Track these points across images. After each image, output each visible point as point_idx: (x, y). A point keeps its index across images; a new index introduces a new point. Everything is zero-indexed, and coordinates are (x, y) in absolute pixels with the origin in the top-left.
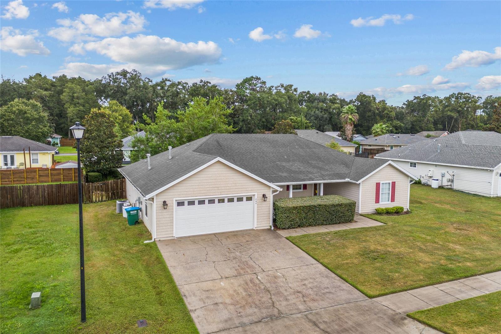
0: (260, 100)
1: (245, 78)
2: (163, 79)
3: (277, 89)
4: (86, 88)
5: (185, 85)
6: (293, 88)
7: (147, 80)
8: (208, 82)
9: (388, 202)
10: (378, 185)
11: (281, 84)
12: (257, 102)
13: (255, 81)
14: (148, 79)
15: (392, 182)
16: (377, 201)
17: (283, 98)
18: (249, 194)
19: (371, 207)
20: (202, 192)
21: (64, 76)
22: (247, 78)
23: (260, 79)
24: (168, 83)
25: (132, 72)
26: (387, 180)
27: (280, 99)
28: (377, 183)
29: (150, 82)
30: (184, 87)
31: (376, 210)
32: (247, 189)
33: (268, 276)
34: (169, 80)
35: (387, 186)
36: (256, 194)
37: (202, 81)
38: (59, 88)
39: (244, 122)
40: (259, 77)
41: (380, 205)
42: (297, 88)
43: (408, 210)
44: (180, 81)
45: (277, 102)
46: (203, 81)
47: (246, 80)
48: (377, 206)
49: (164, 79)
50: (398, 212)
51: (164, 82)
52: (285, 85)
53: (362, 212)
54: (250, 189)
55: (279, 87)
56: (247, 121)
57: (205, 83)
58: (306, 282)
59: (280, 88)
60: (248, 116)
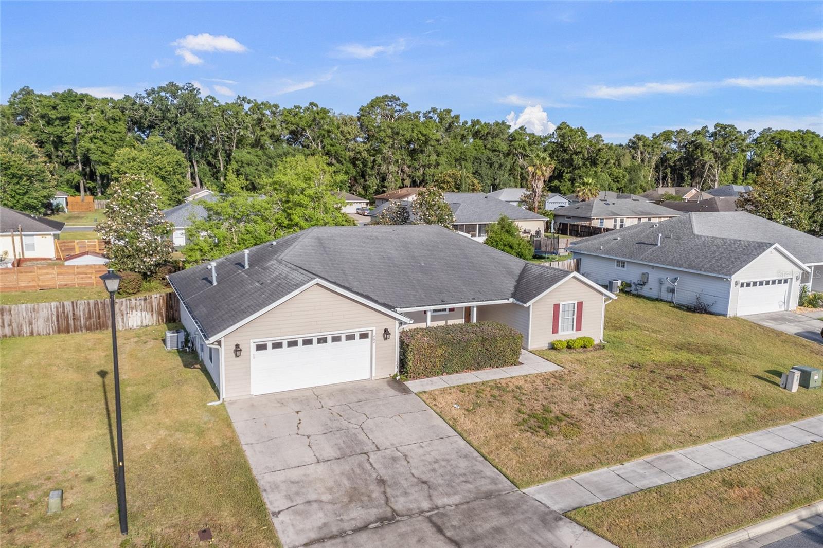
2: (238, 99)
3: (426, 117)
5: (274, 108)
6: (452, 115)
8: (314, 104)
9: (571, 332)
10: (557, 307)
11: (432, 108)
13: (391, 102)
14: (211, 97)
15: (578, 303)
16: (555, 330)
18: (364, 330)
19: (546, 339)
20: (293, 329)
21: (70, 92)
22: (377, 97)
23: (398, 99)
25: (186, 87)
26: (571, 300)
28: (554, 305)
30: (272, 112)
31: (551, 343)
32: (361, 322)
33: (384, 457)
34: (249, 101)
35: (571, 308)
36: (374, 329)
40: (396, 96)
41: (559, 336)
42: (459, 115)
43: (601, 343)
44: (265, 101)
48: (554, 338)
50: (585, 346)
51: (240, 103)
52: (439, 111)
53: (533, 347)
54: (365, 322)
55: (430, 112)
58: (436, 466)
59: (431, 115)
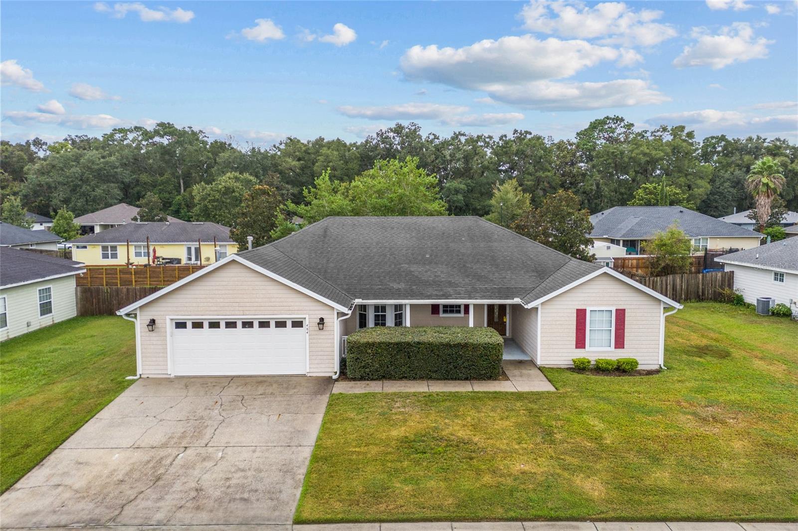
0: (616, 156)
1: (593, 120)
2: (455, 134)
3: (655, 135)
4: (347, 154)
5: (487, 140)
6: (686, 131)
7: (432, 137)
8: (527, 132)
9: (608, 349)
10: (581, 315)
11: (661, 126)
12: (610, 161)
13: (615, 123)
14: (433, 134)
15: (617, 310)
16: (580, 343)
17: (661, 150)
18: (297, 316)
19: (566, 354)
20: (212, 309)
21: (322, 139)
22: (596, 120)
23: (622, 120)
24: (463, 139)
25: (410, 126)
26: (606, 305)
27: (654, 152)
28: (578, 310)
29: (436, 140)
30: (485, 142)
31: (574, 361)
32: (291, 308)
33: (198, 454)
34: (464, 135)
35: (605, 317)
36: (307, 317)
37: (517, 131)
38: (313, 156)
39: (585, 195)
40: (620, 117)
41: (588, 352)
42: (693, 131)
43: (661, 368)
44: (480, 134)
45: (648, 159)
46: (519, 131)
47: (595, 123)
48: (580, 354)
49: (457, 133)
50: (623, 369)
51: (457, 137)
52: (669, 128)
53: (543, 363)
54: (296, 308)
55: (658, 131)
56: (591, 192)
57: (521, 133)
59: (659, 133)
60: (592, 185)
